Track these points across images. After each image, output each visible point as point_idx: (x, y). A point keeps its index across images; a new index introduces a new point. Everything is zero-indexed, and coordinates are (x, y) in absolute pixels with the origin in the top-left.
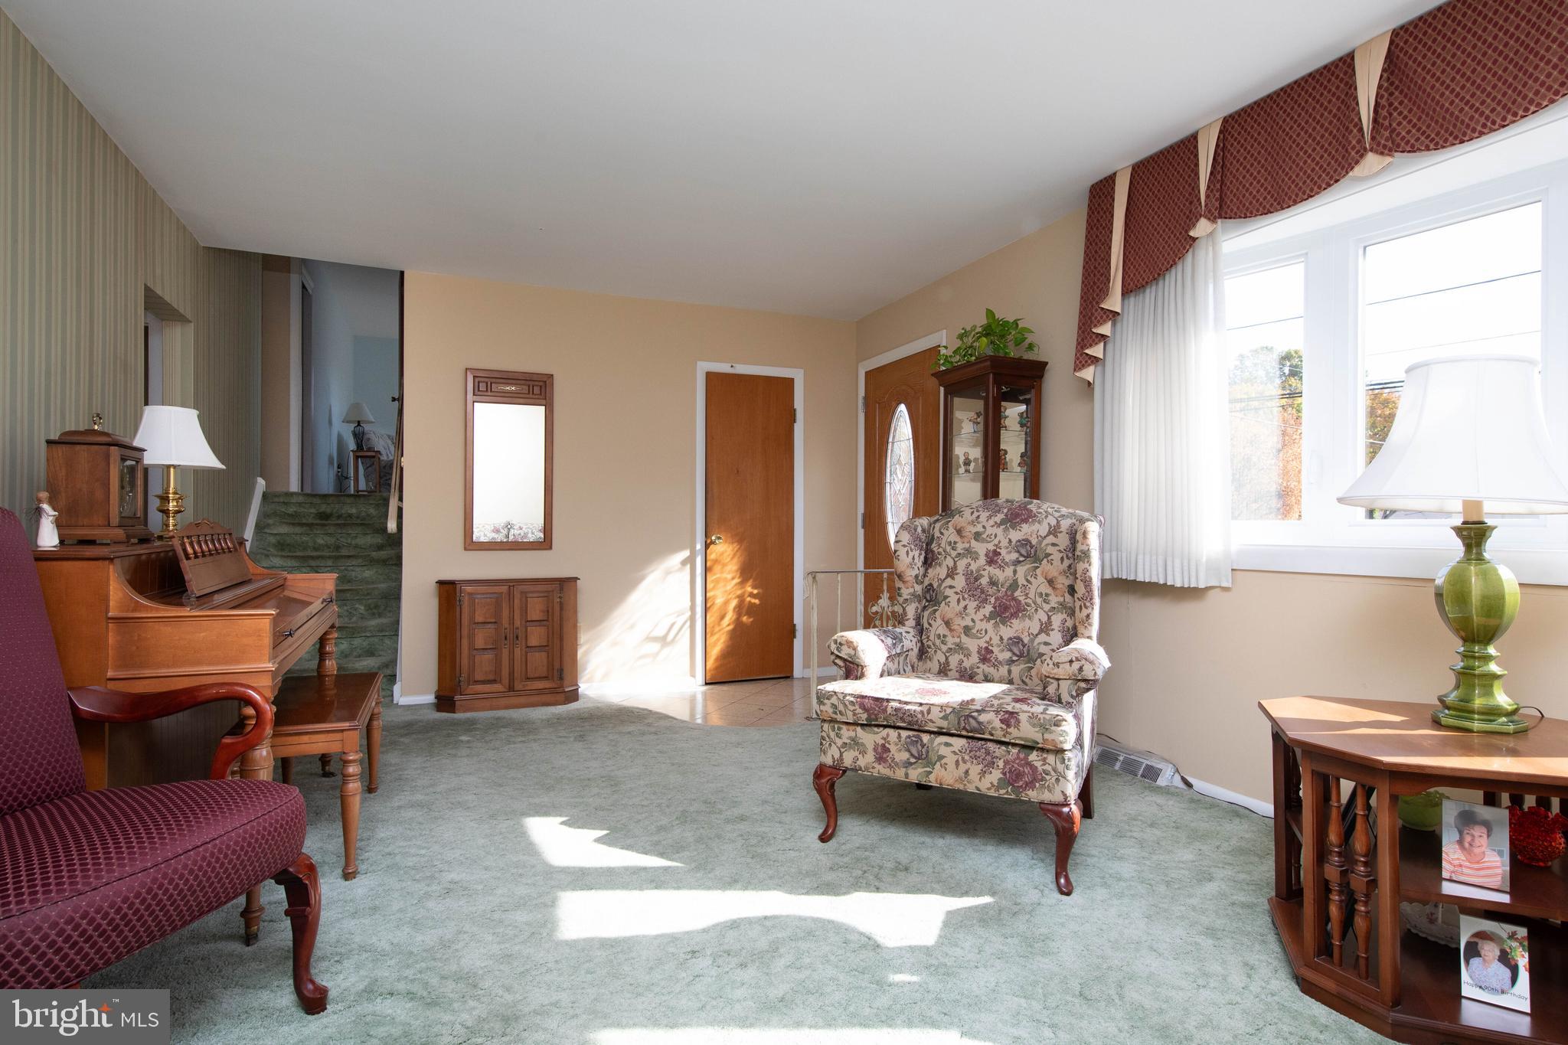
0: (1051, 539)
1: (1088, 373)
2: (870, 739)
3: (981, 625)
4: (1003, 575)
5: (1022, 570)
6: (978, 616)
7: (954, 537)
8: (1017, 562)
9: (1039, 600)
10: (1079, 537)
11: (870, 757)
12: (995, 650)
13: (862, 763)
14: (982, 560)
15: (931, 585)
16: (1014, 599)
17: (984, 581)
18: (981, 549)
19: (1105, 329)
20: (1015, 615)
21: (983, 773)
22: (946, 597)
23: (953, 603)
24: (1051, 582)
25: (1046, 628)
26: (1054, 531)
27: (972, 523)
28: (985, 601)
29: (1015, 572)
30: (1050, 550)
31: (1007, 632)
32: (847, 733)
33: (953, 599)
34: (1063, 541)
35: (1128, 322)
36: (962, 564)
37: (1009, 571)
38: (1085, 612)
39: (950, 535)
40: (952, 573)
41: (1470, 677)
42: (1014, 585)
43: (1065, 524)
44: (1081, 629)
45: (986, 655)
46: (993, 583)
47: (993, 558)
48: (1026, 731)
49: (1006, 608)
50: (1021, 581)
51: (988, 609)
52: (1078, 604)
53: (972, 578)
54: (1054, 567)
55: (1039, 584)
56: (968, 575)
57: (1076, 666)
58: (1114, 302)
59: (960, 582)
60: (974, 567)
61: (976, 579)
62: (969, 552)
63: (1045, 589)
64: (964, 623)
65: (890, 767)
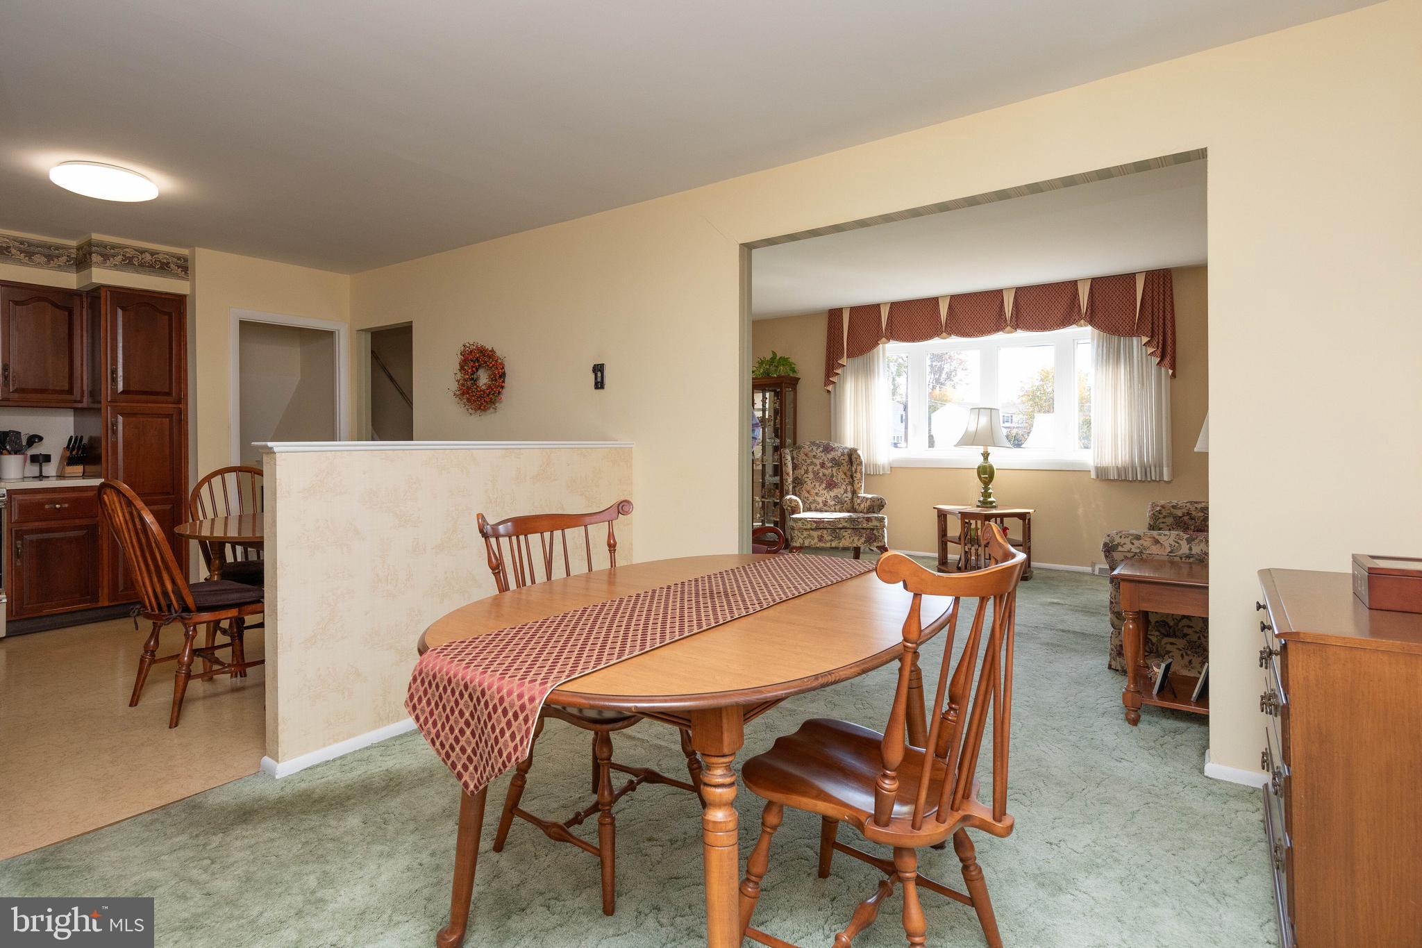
0: (842, 457)
1: (830, 388)
2: (815, 534)
3: (822, 492)
4: (828, 472)
5: (834, 470)
6: (820, 489)
7: (804, 457)
8: (832, 467)
9: (842, 481)
10: (853, 457)
11: (816, 540)
12: (829, 501)
13: (813, 543)
14: (819, 467)
15: (797, 477)
16: (833, 481)
17: (821, 474)
18: (818, 462)
19: (839, 371)
20: (834, 487)
21: (859, 540)
22: (806, 482)
23: (809, 484)
24: (845, 474)
25: (846, 491)
26: (843, 454)
27: (811, 451)
28: (822, 482)
29: (832, 471)
30: (843, 461)
31: (832, 494)
32: (805, 533)
33: (809, 482)
34: (846, 458)
35: (848, 368)
36: (810, 468)
37: (830, 470)
38: (860, 484)
39: (802, 456)
40: (807, 472)
41: (986, 494)
42: (832, 476)
43: (846, 451)
44: (858, 491)
45: (825, 503)
46: (824, 475)
47: (823, 465)
48: (875, 523)
49: (831, 485)
50: (835, 474)
51: (824, 485)
52: (856, 482)
53: (816, 474)
54: (845, 467)
55: (841, 475)
56: (814, 472)
57: (880, 501)
58: (844, 361)
59: (811, 475)
60: (816, 469)
61: (817, 474)
62: (812, 463)
63: (843, 477)
64: (815, 492)
65: (824, 543)
